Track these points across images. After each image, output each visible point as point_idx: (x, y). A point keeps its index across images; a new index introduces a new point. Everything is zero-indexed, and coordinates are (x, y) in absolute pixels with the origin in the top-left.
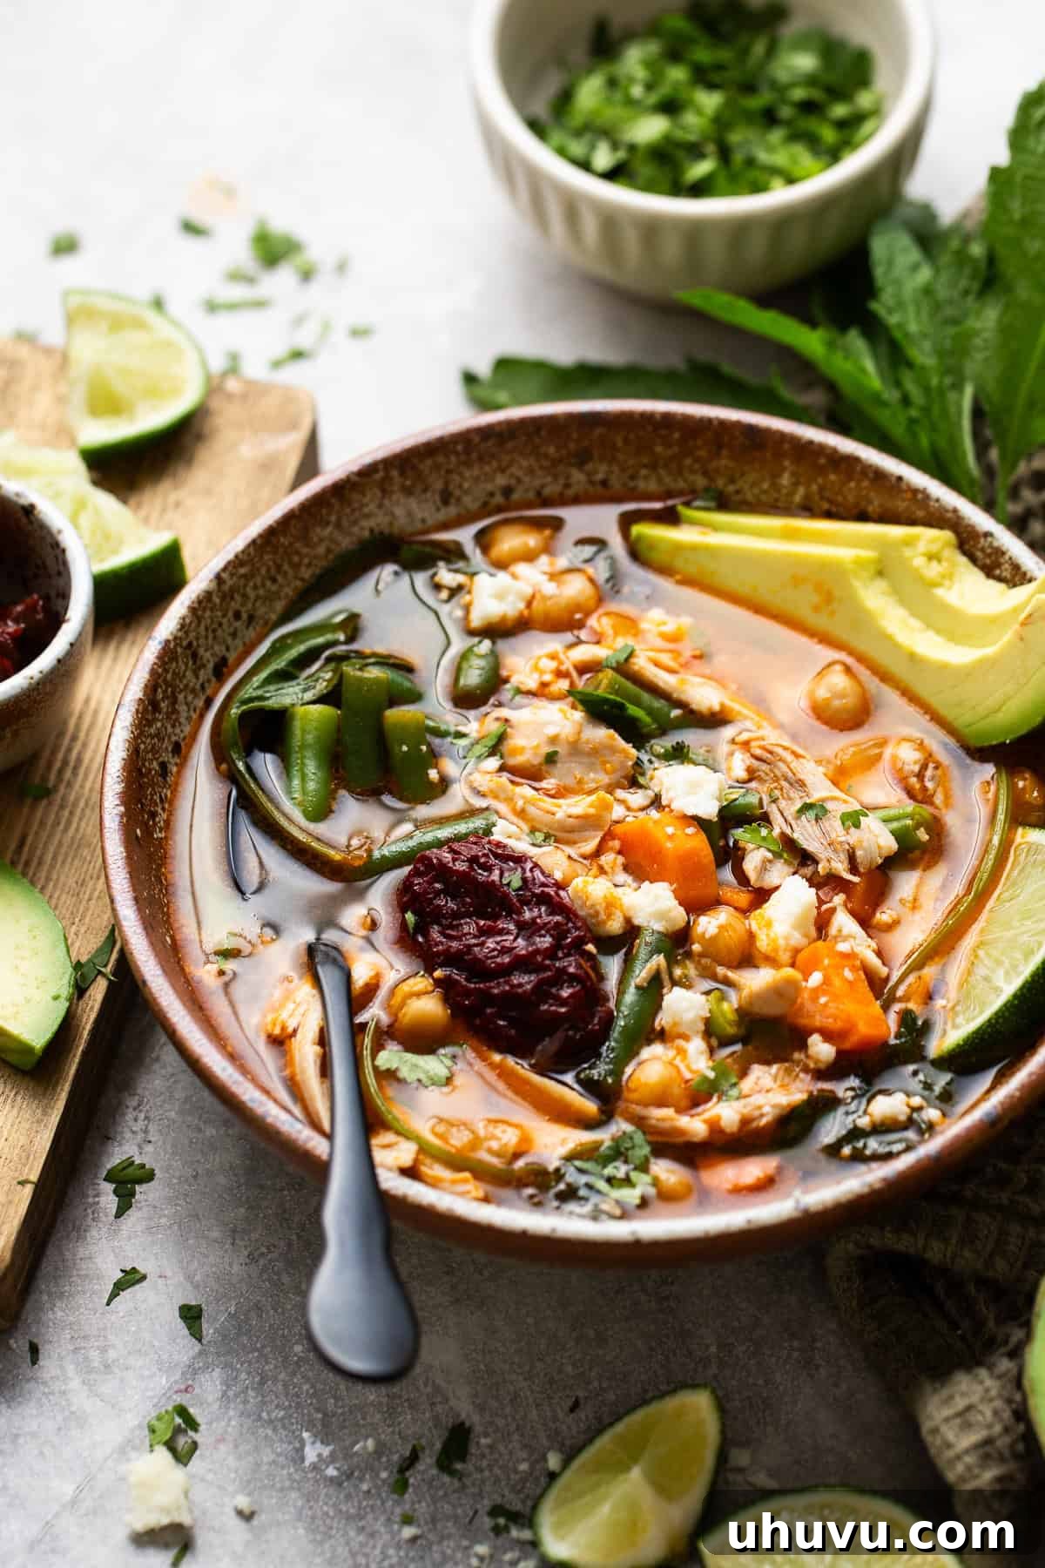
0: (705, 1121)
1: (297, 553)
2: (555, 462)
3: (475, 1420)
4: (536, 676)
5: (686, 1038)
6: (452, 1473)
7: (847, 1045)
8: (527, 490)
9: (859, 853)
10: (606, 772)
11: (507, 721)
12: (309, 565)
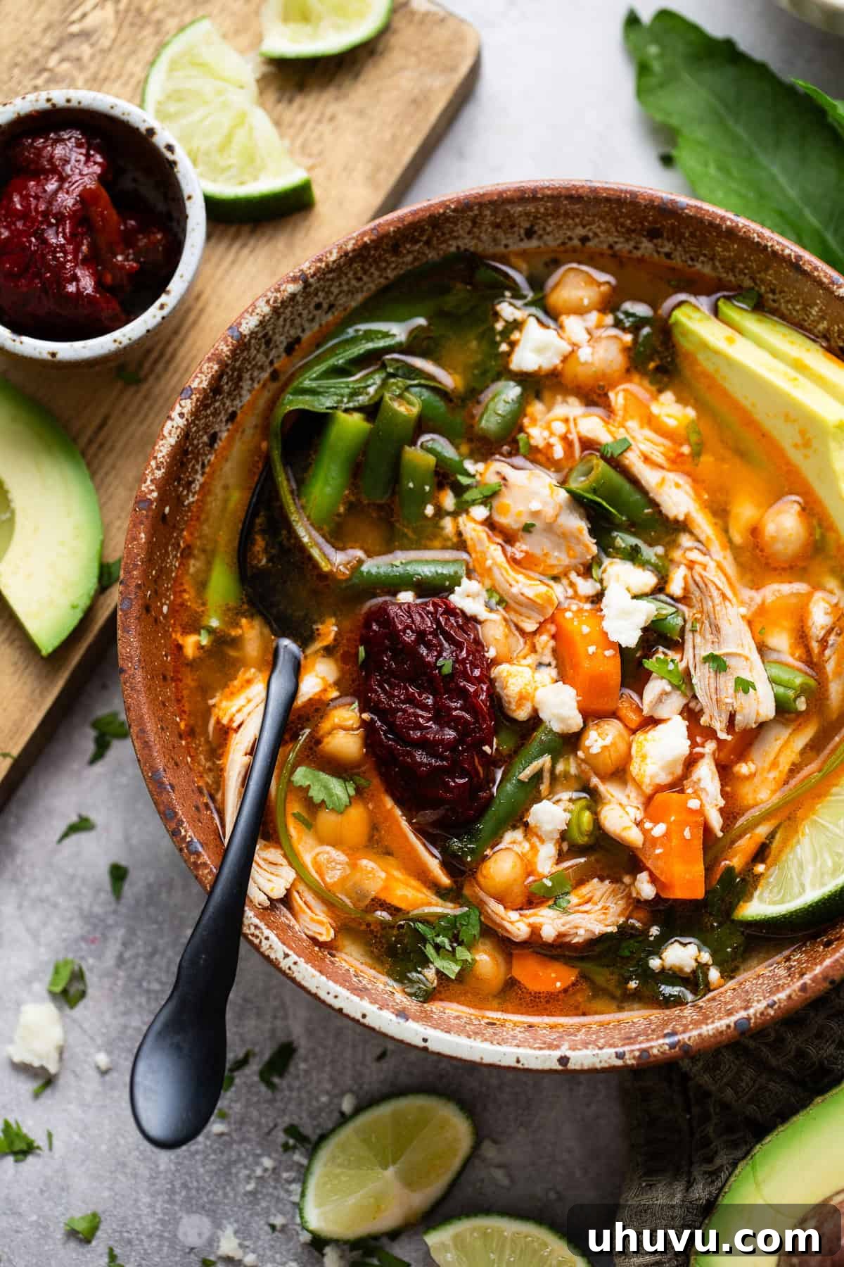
0: (530, 925)
1: (386, 260)
2: (630, 231)
3: (303, 1044)
4: (546, 434)
5: (542, 841)
6: (271, 1086)
7: (664, 896)
8: (601, 242)
9: (738, 718)
10: (569, 556)
11: (504, 479)
12: (394, 269)
